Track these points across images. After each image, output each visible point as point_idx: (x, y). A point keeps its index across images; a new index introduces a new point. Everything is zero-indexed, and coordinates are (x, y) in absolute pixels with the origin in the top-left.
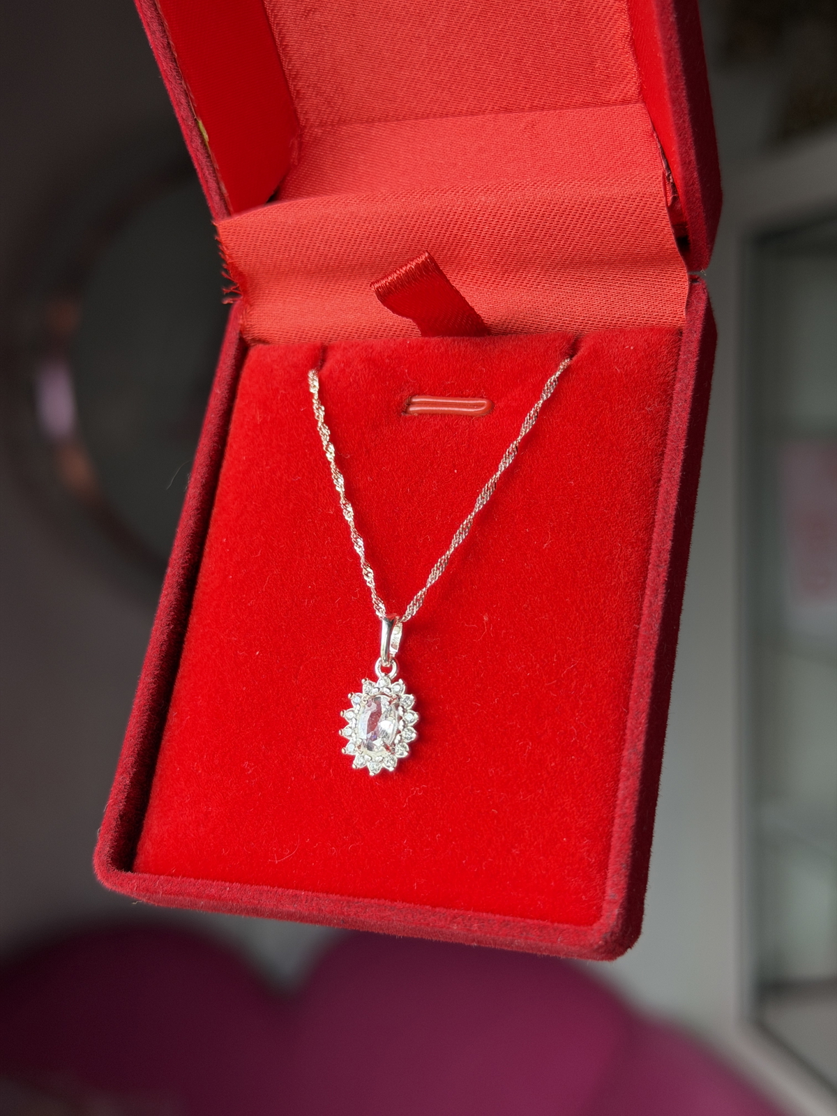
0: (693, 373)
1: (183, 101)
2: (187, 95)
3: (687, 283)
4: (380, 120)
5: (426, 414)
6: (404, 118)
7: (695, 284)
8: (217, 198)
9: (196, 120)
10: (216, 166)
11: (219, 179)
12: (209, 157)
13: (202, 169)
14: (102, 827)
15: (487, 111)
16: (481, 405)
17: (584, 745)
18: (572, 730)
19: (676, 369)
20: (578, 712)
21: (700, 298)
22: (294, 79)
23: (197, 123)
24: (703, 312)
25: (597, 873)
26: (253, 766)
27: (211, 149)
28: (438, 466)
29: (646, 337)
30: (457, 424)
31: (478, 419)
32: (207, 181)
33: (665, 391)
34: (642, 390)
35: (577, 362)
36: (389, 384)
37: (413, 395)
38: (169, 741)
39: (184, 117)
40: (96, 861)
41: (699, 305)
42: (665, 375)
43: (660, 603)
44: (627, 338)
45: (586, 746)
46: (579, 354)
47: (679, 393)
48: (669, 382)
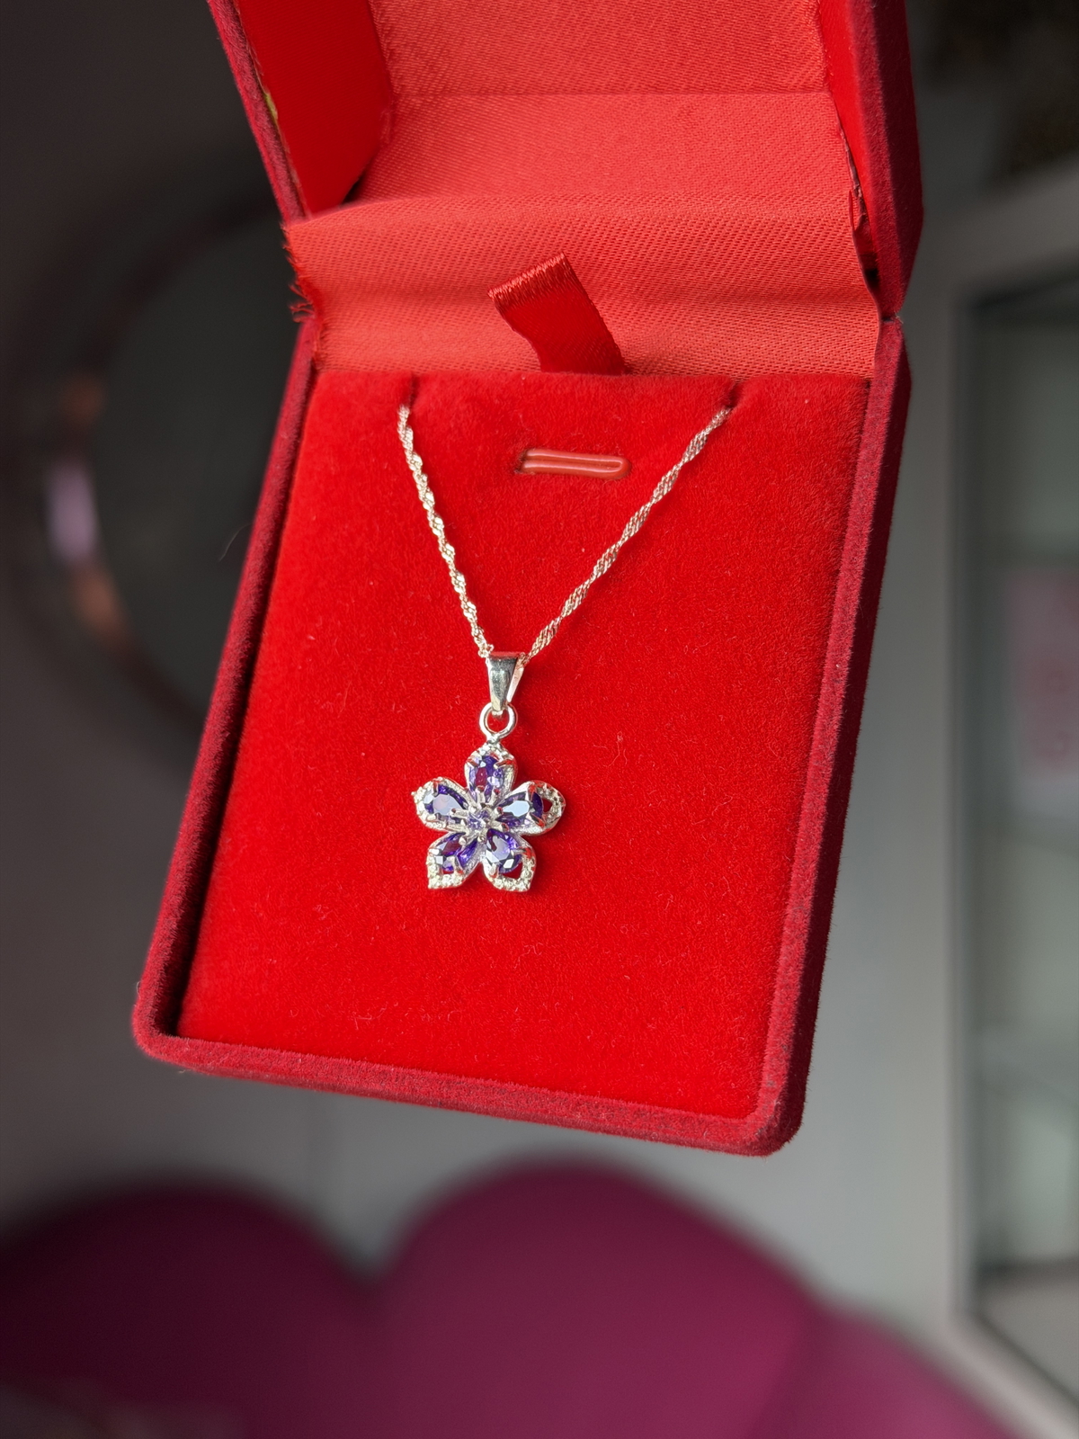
0: (883, 438)
1: (247, 67)
2: (252, 62)
3: (878, 325)
4: (495, 93)
5: (545, 473)
6: (526, 93)
7: (888, 323)
8: (286, 189)
9: (262, 92)
10: (287, 150)
11: (291, 166)
12: (277, 137)
13: (269, 153)
14: (142, 981)
15: (632, 90)
16: (616, 465)
17: (738, 900)
18: (724, 881)
19: (861, 431)
20: (731, 859)
21: (894, 342)
22: (387, 35)
23: (263, 96)
24: (896, 360)
25: (751, 1056)
26: (328, 910)
27: (281, 128)
28: (561, 544)
29: (824, 388)
30: (585, 488)
31: (611, 483)
32: (274, 167)
33: (847, 458)
34: (818, 457)
35: (737, 417)
36: (500, 432)
37: (530, 447)
38: (221, 874)
39: (248, 89)
40: (135, 1021)
41: (892, 350)
42: (847, 438)
43: (836, 727)
44: (801, 388)
45: (740, 902)
46: (739, 406)
47: (864, 463)
48: (852, 447)
